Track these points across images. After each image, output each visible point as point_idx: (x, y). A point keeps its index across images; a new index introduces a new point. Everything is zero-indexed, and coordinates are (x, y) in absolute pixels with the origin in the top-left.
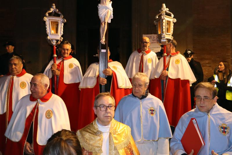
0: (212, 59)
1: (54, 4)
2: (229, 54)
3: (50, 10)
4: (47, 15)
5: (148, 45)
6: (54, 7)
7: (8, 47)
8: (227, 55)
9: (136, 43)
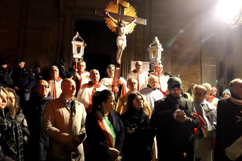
0: (186, 83)
1: (78, 32)
2: (199, 81)
3: (75, 36)
4: (74, 39)
5: (141, 67)
6: (78, 34)
7: (20, 63)
8: (198, 81)
9: (126, 68)
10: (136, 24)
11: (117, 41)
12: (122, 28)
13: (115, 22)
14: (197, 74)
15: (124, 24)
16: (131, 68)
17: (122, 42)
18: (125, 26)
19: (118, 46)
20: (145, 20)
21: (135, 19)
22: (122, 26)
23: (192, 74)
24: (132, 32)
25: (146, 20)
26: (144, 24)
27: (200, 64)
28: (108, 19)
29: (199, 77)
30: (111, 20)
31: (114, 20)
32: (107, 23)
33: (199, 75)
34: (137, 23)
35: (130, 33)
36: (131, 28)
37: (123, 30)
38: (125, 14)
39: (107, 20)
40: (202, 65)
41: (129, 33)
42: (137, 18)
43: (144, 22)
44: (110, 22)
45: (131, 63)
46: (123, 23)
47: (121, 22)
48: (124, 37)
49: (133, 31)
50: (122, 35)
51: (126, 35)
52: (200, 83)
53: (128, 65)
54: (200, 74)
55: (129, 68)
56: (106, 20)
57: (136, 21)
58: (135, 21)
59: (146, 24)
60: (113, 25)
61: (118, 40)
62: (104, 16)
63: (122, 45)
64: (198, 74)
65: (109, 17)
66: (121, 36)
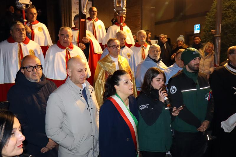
14: (138, 17)
16: (71, 8)
27: (141, 6)
29: (139, 19)
54: (141, 16)
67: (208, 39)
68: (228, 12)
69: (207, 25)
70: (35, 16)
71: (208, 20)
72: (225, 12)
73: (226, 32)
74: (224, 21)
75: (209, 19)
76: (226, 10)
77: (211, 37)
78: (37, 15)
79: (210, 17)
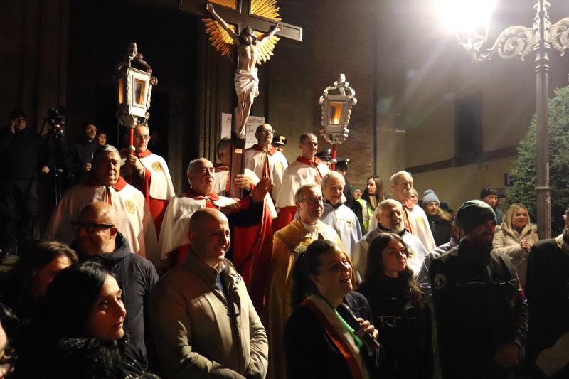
9: (207, 130)
10: (278, 39)
11: (238, 81)
12: (248, 49)
13: (229, 31)
14: (367, 150)
15: (254, 38)
16: (220, 130)
17: (250, 84)
18: (254, 44)
19: (238, 94)
20: (298, 28)
21: (277, 26)
22: (249, 44)
23: (356, 150)
24: (269, 58)
25: (301, 29)
26: (298, 39)
27: (372, 127)
28: (212, 23)
29: (369, 155)
30: (218, 25)
31: (227, 25)
32: (209, 33)
33: (371, 151)
34: (281, 35)
35: (265, 61)
36: (266, 48)
37: (252, 52)
38: (253, 10)
39: (210, 24)
40: (377, 129)
41: (262, 61)
42: (283, 24)
43: (297, 34)
44: (217, 31)
45: (220, 117)
46: (252, 36)
47: (246, 32)
48: (254, 71)
49: (271, 56)
50: (248, 68)
51: (257, 65)
52: (371, 169)
53: (213, 124)
54: (373, 148)
55: (216, 130)
56: (207, 25)
57: (279, 30)
58: (277, 30)
59: (301, 39)
60: (224, 38)
61: (239, 77)
62: (202, 14)
63: (250, 90)
64: (369, 148)
65: (214, 18)
66: (246, 69)
67: (525, 198)
68: (567, 139)
69: (521, 166)
70: (146, 142)
71: (524, 155)
72: (557, 138)
73: (563, 180)
74: (557, 156)
75: (526, 153)
76: (561, 134)
77: (530, 192)
78: (148, 139)
79: (526, 150)
